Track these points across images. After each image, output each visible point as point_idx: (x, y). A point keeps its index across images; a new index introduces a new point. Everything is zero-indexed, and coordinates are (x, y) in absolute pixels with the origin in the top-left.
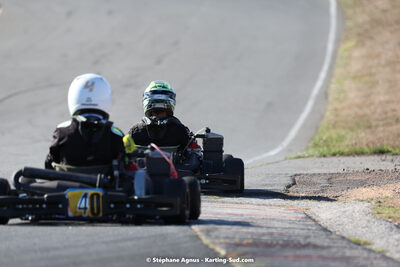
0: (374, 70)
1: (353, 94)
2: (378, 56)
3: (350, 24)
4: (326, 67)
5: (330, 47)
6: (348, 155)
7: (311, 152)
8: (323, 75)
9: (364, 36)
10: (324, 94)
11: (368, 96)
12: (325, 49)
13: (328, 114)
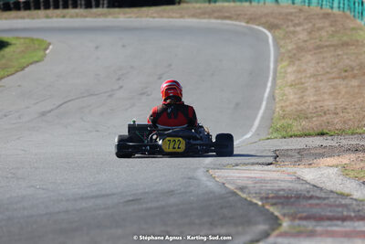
0: (303, 81)
1: (292, 97)
2: (305, 71)
3: (283, 50)
4: (270, 79)
5: (272, 66)
6: (300, 136)
7: (275, 135)
8: (269, 84)
9: (293, 58)
10: (272, 97)
11: (302, 97)
12: (269, 67)
13: (277, 110)
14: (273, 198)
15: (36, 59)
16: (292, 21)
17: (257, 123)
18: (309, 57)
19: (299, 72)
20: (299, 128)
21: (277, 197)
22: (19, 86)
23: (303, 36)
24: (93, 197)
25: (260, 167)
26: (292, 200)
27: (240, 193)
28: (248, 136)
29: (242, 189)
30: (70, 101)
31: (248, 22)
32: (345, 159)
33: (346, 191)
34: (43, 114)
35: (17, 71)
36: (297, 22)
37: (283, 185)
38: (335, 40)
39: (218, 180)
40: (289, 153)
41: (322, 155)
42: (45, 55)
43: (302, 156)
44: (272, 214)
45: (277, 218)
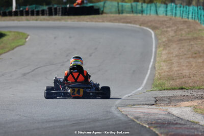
0: (171, 59)
1: (165, 68)
2: (172, 53)
3: (160, 41)
4: (153, 57)
5: (154, 50)
6: (170, 90)
7: (156, 88)
8: (152, 60)
9: (166, 46)
10: (154, 67)
11: (171, 68)
12: (152, 50)
13: (157, 74)
14: (155, 124)
15: (20, 44)
16: (165, 25)
17: (145, 82)
18: (175, 45)
19: (169, 53)
20: (169, 85)
21: (157, 123)
22: (11, 59)
23: (172, 33)
24: (53, 121)
25: (147, 106)
26: (166, 125)
27: (136, 121)
28: (140, 89)
29: (137, 118)
30: (39, 68)
31: (140, 25)
32: (195, 103)
33: (196, 120)
34: (24, 75)
35: (10, 50)
36: (168, 25)
37: (161, 117)
38: (190, 36)
39: (123, 113)
40: (163, 99)
41: (182, 100)
42: (26, 42)
43: (171, 101)
44: (155, 132)
45: (157, 135)
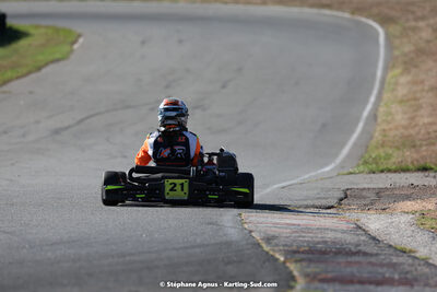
0: (418, 95)
1: (400, 116)
2: (422, 82)
3: (397, 53)
4: (375, 92)
5: (379, 73)
7: (361, 168)
8: (372, 99)
9: (409, 64)
10: (374, 116)
11: (413, 118)
12: (374, 75)
13: (377, 134)
16: (413, 13)
19: (414, 83)
21: (311, 251)
22: (31, 92)
23: (426, 34)
27: (264, 245)
28: (327, 169)
31: (353, 13)
34: (57, 132)
35: (31, 72)
36: (419, 14)
37: (330, 236)
39: (246, 226)
40: (364, 193)
42: (71, 52)
44: (291, 272)
45: (293, 278)
